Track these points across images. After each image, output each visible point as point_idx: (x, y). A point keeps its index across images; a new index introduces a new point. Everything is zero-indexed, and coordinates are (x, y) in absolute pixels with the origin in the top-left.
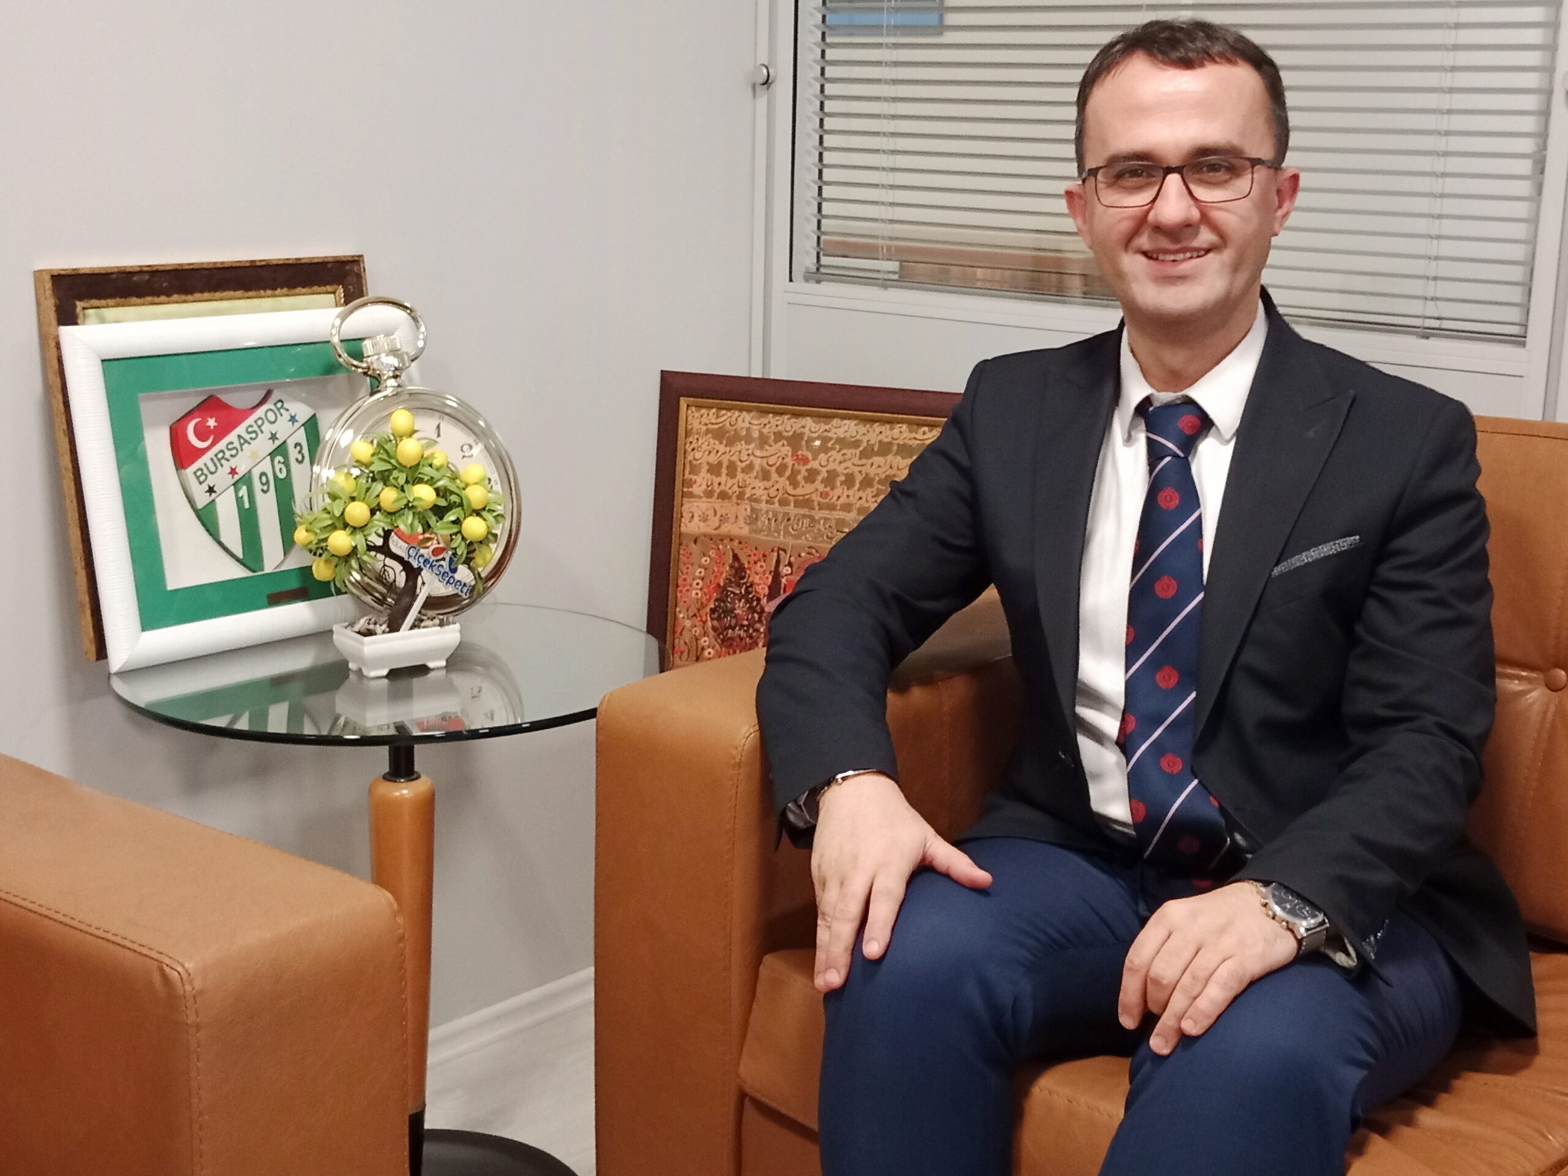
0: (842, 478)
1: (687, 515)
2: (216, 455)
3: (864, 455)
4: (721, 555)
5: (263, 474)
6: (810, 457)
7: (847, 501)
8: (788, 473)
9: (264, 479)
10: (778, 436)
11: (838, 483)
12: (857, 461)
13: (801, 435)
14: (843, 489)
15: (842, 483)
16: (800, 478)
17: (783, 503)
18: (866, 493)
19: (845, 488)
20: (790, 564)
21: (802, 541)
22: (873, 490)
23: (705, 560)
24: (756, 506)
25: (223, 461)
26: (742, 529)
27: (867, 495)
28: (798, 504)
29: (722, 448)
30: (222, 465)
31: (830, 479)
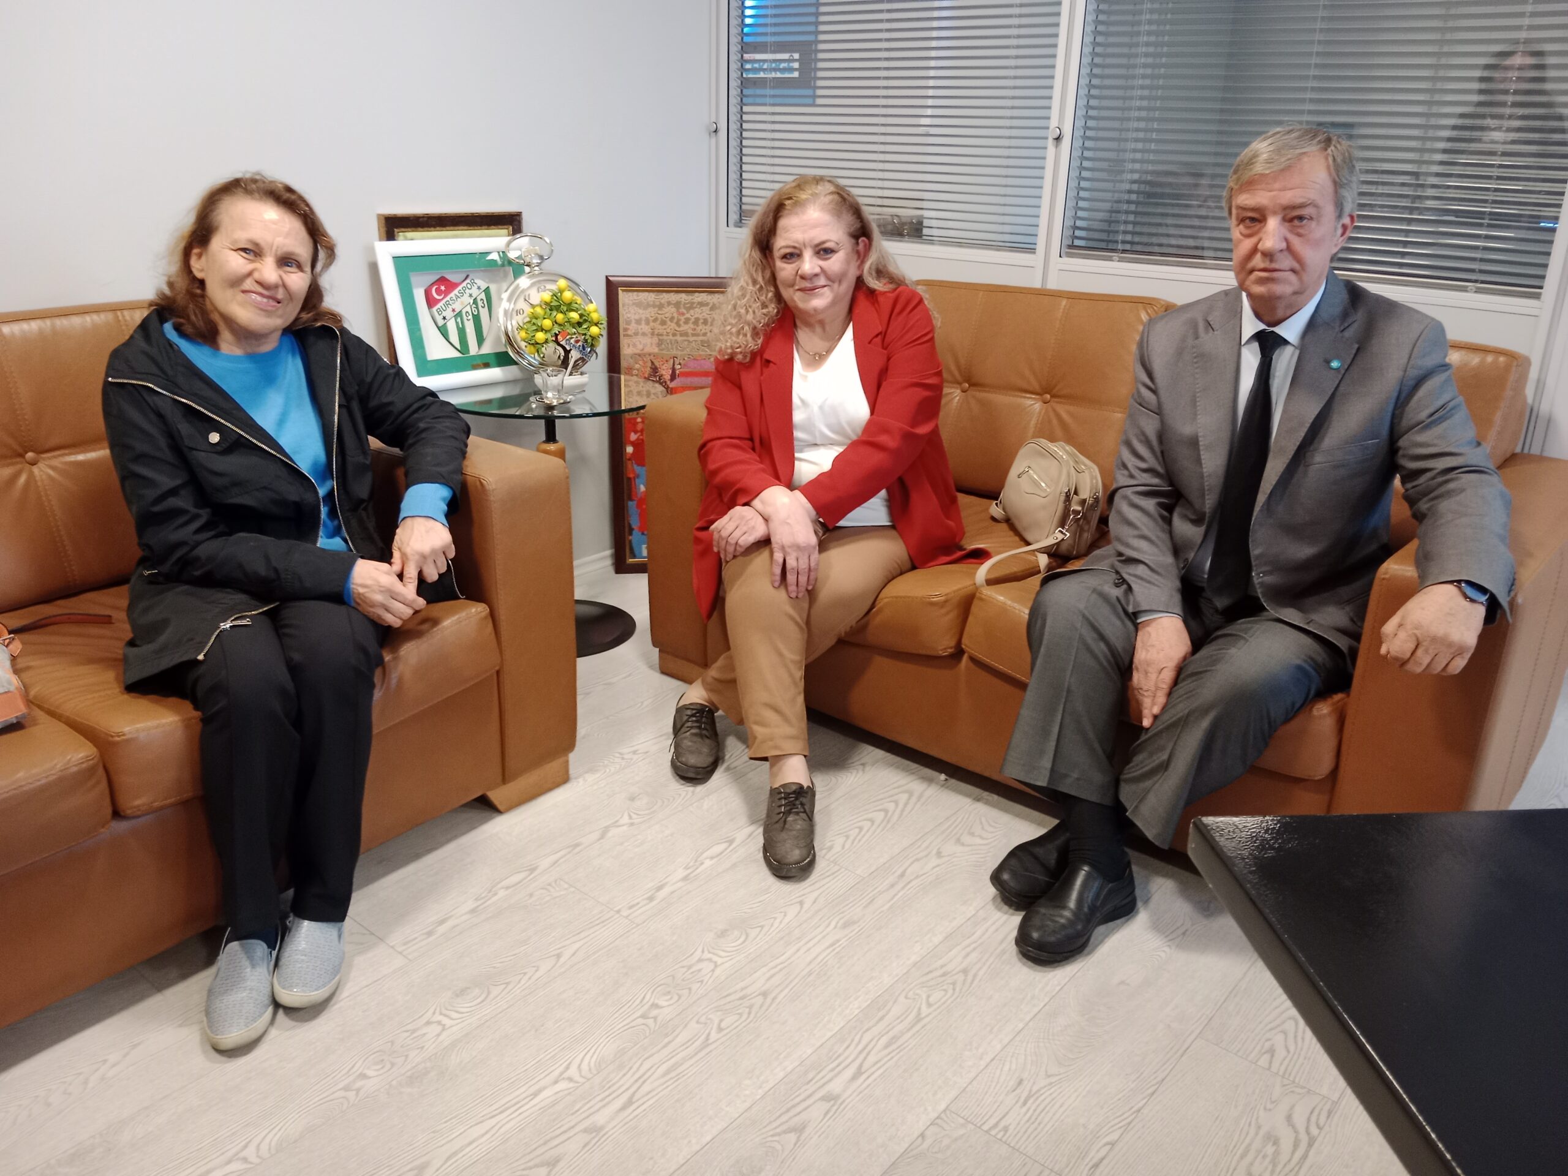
0: (702, 321)
1: (626, 346)
2: (445, 302)
3: (712, 309)
4: (645, 363)
5: (467, 312)
6: (685, 311)
7: (705, 331)
8: (675, 321)
9: (467, 315)
10: (669, 303)
11: (700, 323)
12: (708, 312)
13: (680, 302)
14: (703, 326)
15: (702, 323)
16: (681, 323)
17: (674, 335)
20: (680, 364)
21: (685, 352)
23: (637, 366)
24: (661, 337)
25: (449, 305)
26: (656, 350)
28: (681, 335)
29: (641, 311)
30: (449, 307)
31: (697, 320)
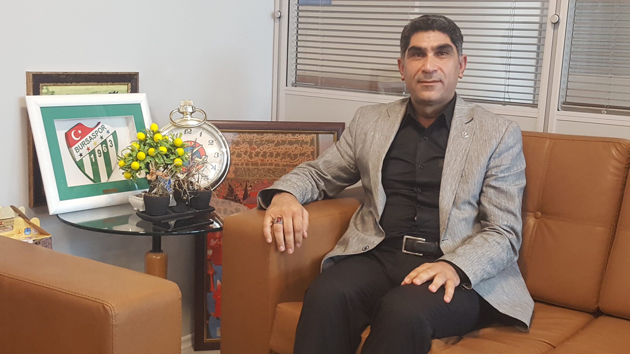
2: (82, 143)
3: (276, 145)
5: (99, 150)
6: (256, 148)
7: (271, 162)
8: (248, 154)
9: (99, 152)
10: (244, 141)
11: (267, 156)
12: (274, 148)
13: (253, 140)
14: (269, 158)
15: (269, 156)
16: (253, 155)
17: (247, 164)
18: (278, 158)
19: (270, 157)
20: (251, 186)
22: (280, 157)
24: (236, 166)
25: (84, 145)
26: (233, 176)
27: (278, 159)
28: (253, 164)
30: (84, 147)
31: (264, 155)
